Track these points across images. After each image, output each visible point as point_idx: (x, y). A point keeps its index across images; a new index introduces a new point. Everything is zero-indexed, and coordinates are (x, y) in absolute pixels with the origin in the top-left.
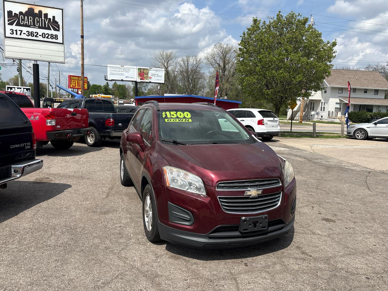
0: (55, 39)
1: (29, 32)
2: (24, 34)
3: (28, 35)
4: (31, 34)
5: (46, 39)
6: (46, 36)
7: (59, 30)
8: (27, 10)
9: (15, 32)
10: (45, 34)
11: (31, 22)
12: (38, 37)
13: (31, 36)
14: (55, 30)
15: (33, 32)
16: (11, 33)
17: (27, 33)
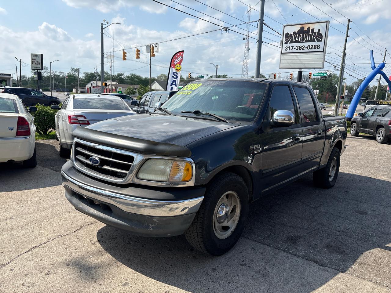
0: (317, 49)
1: (298, 46)
2: (294, 48)
3: (297, 49)
4: (299, 48)
5: (310, 50)
6: (311, 47)
7: (321, 41)
8: (299, 29)
9: (288, 48)
10: (310, 46)
11: (300, 38)
12: (304, 49)
13: (300, 49)
14: (318, 41)
15: (301, 46)
16: (286, 50)
17: (296, 48)
